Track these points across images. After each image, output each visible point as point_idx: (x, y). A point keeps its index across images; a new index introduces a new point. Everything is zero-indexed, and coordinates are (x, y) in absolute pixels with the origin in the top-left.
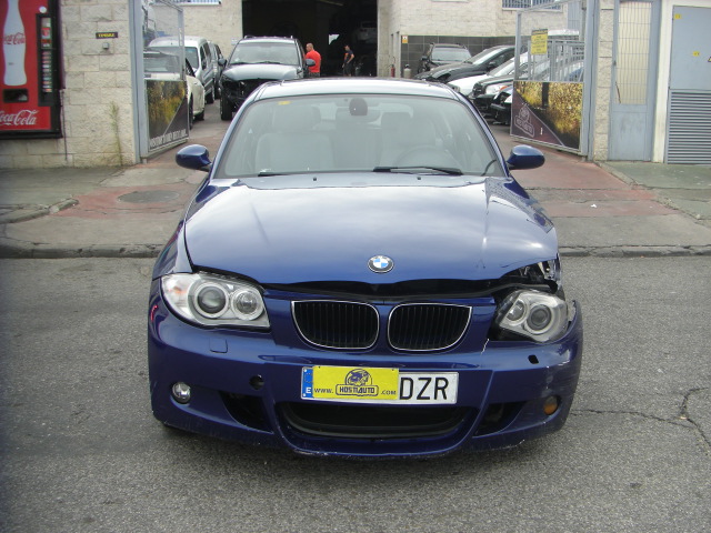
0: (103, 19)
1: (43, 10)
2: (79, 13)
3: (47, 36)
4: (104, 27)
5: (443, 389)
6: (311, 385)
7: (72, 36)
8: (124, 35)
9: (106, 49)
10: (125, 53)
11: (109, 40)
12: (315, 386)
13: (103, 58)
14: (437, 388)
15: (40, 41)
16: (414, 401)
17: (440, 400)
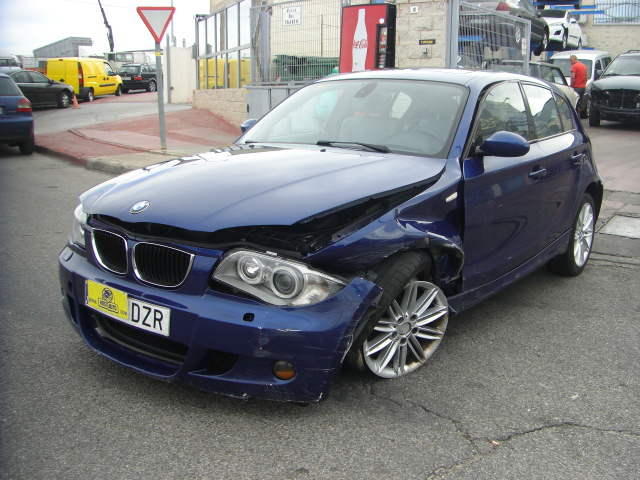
0: (425, 29)
1: (382, 21)
2: (408, 23)
3: (384, 42)
4: (426, 35)
5: (160, 320)
7: (403, 43)
8: (441, 41)
9: (426, 53)
10: (440, 57)
11: (428, 46)
12: (89, 296)
13: (423, 61)
14: (155, 319)
15: (378, 46)
16: (139, 325)
17: (157, 330)
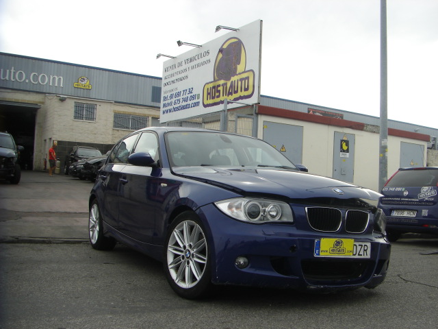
5: (366, 250)
6: (319, 248)
12: (321, 249)
14: (364, 250)
16: (357, 257)
17: (365, 257)
